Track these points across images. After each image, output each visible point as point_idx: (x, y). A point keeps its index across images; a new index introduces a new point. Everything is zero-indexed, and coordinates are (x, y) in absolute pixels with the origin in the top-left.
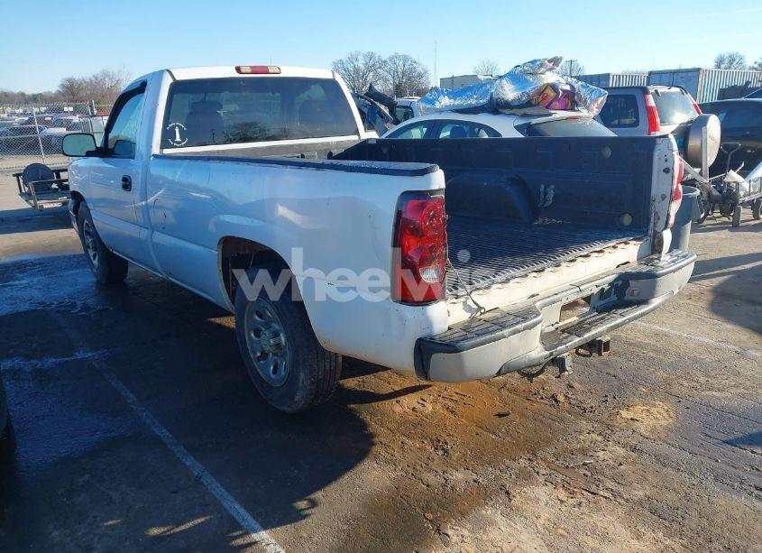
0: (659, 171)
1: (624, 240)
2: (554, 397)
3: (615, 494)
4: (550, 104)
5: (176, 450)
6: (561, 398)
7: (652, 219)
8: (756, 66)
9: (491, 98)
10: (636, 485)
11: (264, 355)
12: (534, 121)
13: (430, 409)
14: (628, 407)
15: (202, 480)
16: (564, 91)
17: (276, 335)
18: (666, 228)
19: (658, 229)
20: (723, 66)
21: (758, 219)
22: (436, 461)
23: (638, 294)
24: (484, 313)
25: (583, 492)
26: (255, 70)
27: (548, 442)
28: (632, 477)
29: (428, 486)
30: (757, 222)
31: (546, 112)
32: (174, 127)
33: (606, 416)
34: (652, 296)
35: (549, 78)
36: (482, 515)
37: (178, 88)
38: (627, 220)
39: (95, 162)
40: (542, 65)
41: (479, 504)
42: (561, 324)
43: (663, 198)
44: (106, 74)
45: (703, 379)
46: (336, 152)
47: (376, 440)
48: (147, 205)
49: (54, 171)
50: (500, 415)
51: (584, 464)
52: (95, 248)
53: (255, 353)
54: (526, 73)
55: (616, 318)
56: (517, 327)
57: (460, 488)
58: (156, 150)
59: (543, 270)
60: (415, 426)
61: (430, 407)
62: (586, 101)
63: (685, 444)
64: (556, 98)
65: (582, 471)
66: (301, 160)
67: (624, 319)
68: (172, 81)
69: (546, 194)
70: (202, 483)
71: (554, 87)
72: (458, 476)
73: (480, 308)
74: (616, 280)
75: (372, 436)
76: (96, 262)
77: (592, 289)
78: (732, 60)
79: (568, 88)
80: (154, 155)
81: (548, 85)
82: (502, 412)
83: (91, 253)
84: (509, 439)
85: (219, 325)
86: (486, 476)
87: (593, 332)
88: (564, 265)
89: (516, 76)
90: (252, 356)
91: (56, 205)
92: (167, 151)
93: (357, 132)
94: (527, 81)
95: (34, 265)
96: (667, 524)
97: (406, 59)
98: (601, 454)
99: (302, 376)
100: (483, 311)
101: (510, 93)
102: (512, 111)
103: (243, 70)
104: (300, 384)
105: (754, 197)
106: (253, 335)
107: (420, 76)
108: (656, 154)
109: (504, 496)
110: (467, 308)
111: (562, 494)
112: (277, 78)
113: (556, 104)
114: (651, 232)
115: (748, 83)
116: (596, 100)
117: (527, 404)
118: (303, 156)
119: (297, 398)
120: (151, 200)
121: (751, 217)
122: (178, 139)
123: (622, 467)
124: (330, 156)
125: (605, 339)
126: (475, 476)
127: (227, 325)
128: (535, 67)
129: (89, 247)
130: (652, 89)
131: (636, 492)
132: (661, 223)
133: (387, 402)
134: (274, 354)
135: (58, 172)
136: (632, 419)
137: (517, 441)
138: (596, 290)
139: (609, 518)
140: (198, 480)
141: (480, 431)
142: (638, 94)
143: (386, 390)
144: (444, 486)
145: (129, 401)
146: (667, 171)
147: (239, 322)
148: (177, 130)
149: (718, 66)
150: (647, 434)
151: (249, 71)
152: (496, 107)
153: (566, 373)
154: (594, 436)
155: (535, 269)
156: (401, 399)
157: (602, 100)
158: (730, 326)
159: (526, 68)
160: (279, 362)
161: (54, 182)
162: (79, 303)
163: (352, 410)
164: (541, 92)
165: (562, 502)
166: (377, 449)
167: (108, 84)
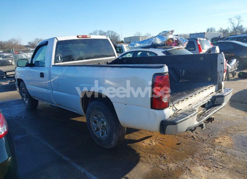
0: (219, 64)
1: (211, 85)
2: (193, 137)
3: (224, 167)
4: (171, 45)
5: (73, 164)
6: (195, 137)
7: (218, 79)
8: (219, 31)
9: (152, 43)
10: (229, 163)
11: (98, 129)
12: (168, 50)
13: (155, 144)
14: (217, 138)
15: (86, 174)
16: (175, 40)
17: (103, 122)
18: (223, 81)
19: (220, 82)
20: (209, 32)
21: (234, 77)
22: (163, 161)
23: (219, 102)
24: (178, 111)
25: (213, 167)
26: (83, 37)
27: (196, 151)
28: (227, 161)
29: (162, 169)
30: (234, 78)
31: (170, 47)
32: (58, 56)
33: (211, 142)
34: (223, 102)
35: (170, 36)
36: (184, 178)
37: (59, 43)
38: (209, 79)
39: (28, 69)
40: (168, 33)
41: (181, 174)
42: (199, 113)
43: (221, 72)
44: (13, 40)
45: (237, 128)
46: (109, 62)
47: (140, 155)
48: (51, 82)
49: (4, 72)
50: (178, 144)
51: (210, 158)
52: (27, 97)
53: (94, 129)
54: (163, 35)
55: (214, 110)
56: (191, 115)
57: (173, 169)
58: (53, 64)
59: (192, 96)
60: (152, 150)
61: (154, 143)
62: (182, 43)
63: (239, 149)
64: (173, 43)
65: (210, 160)
66: (99, 65)
67: (217, 110)
68: (57, 41)
69: (182, 72)
70: (86, 175)
71: (172, 39)
72: (172, 165)
73: (177, 109)
74: (212, 98)
75: (138, 154)
76: (26, 102)
77: (206, 101)
78: (212, 30)
79: (176, 39)
80: (52, 65)
81: (170, 39)
82: (178, 143)
83: (25, 99)
84: (183, 152)
85: (74, 120)
86: (180, 164)
87: (209, 115)
88: (197, 94)
89: (160, 36)
90: (93, 130)
91: (7, 83)
92: (56, 64)
93: (115, 55)
94: (164, 37)
95: (3, 104)
96: (243, 175)
97: (112, 32)
98: (214, 154)
99: (114, 136)
100: (177, 110)
101: (159, 41)
102: (160, 47)
103: (79, 37)
104: (114, 138)
105: (233, 70)
106: (93, 123)
107: (117, 37)
108: (218, 58)
109: (188, 171)
110: (173, 110)
111: (207, 169)
112: (89, 39)
113: (173, 44)
114: (218, 83)
115: (220, 36)
116: (185, 43)
117: (185, 140)
118: (99, 64)
119: (112, 143)
120: (52, 80)
121: (232, 76)
122: (60, 60)
123: (222, 158)
124: (108, 63)
125: (213, 117)
126: (176, 165)
127: (77, 120)
128: (166, 33)
129: (24, 97)
130: (198, 39)
131: (230, 166)
132: (221, 80)
133: (139, 142)
134: (102, 129)
135: (6, 72)
136: (219, 142)
137: (186, 152)
138: (207, 102)
139: (224, 175)
140: (84, 173)
141: (173, 150)
142: (195, 41)
143: (138, 138)
144: (168, 169)
145: (51, 149)
146: (222, 63)
147: (88, 119)
148: (59, 57)
149: (208, 32)
150: (226, 147)
151: (81, 37)
152: (155, 46)
153: (203, 129)
154: (210, 148)
155: (190, 96)
156: (144, 141)
157: (187, 43)
158: (238, 111)
159: (163, 34)
160: (104, 132)
161: (5, 76)
162: (23, 116)
163: (129, 146)
164: (168, 41)
165: (208, 171)
166: (141, 158)
167: (14, 43)
